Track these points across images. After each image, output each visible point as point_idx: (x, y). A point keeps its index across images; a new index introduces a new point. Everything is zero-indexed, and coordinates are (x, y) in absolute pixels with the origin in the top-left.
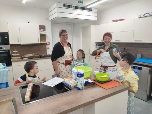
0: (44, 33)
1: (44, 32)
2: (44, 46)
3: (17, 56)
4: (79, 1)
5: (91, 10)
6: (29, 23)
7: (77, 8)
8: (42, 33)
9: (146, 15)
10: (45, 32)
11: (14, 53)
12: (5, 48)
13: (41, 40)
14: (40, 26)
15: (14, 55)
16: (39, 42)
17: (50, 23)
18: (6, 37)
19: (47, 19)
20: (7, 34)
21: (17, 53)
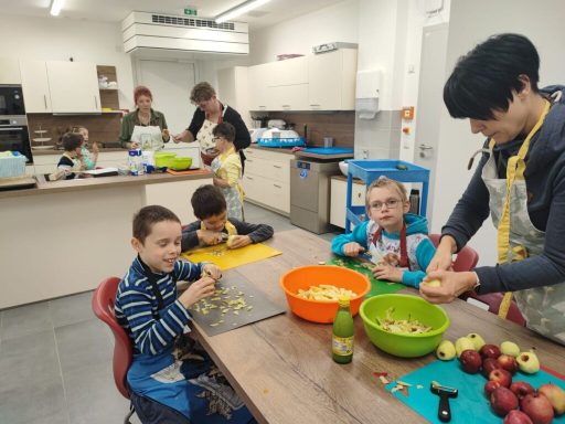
0: (112, 86)
1: (111, 83)
2: (114, 120)
3: (45, 144)
4: (186, 10)
5: (229, 26)
6: (71, 60)
7: (189, 23)
8: (105, 85)
9: (324, 49)
10: (114, 83)
11: (38, 136)
12: (16, 121)
13: (102, 102)
14: (98, 67)
15: (36, 140)
16: (99, 110)
17: (128, 61)
18: (17, 97)
19: (119, 49)
20: (19, 89)
21: (44, 135)
